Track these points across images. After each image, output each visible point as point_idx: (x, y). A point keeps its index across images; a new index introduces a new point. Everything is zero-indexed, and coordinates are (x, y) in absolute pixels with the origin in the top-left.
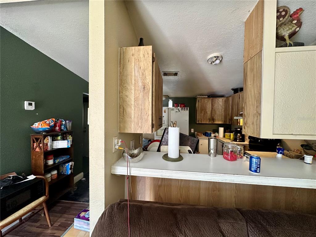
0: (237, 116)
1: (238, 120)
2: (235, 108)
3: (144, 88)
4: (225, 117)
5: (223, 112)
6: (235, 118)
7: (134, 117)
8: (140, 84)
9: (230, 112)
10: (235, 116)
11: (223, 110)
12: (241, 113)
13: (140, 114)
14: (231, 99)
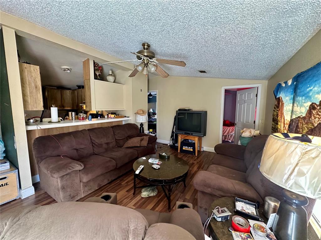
0: (82, 104)
1: (82, 106)
2: (80, 98)
3: (36, 87)
4: (73, 104)
5: (71, 101)
6: (80, 105)
7: (31, 102)
8: (33, 85)
9: (77, 100)
10: (80, 104)
11: (71, 100)
12: (84, 102)
13: (34, 100)
14: (76, 92)
